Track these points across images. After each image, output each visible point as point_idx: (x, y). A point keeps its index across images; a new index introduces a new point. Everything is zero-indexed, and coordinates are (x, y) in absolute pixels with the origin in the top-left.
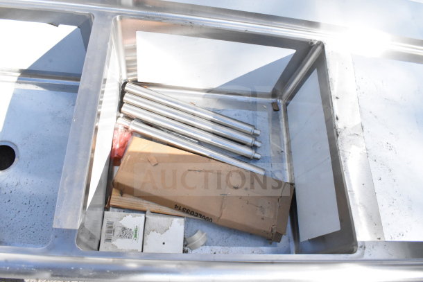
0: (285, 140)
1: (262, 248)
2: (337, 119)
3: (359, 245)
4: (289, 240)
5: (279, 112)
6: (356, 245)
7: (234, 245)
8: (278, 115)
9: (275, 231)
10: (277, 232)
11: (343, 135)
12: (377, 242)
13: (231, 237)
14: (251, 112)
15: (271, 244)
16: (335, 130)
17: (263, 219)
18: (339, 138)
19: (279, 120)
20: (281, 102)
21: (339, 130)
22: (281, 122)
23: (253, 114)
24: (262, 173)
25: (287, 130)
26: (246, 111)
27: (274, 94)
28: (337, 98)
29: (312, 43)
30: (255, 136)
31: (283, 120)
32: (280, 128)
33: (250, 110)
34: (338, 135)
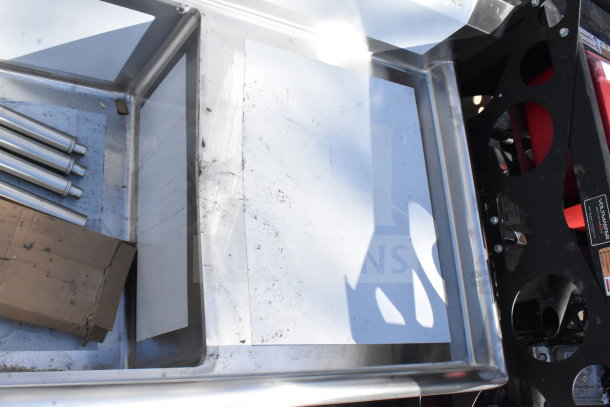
0: (131, 166)
1: (68, 352)
2: (203, 145)
3: (208, 353)
4: (120, 338)
5: (127, 116)
6: (205, 352)
7: (18, 349)
8: (125, 122)
9: (92, 325)
10: (95, 326)
11: (208, 171)
12: (239, 347)
13: (14, 334)
14: (76, 111)
15: (84, 345)
16: (197, 163)
17: (72, 303)
18: (201, 177)
19: (126, 132)
20: (132, 100)
21: (203, 164)
22: (128, 136)
23: (78, 116)
24: (81, 221)
25: (137, 149)
26: (67, 109)
27: (121, 84)
28: (209, 110)
29: (182, 10)
30: (76, 156)
31: (132, 131)
32: (125, 145)
33: (74, 108)
34: (200, 172)
